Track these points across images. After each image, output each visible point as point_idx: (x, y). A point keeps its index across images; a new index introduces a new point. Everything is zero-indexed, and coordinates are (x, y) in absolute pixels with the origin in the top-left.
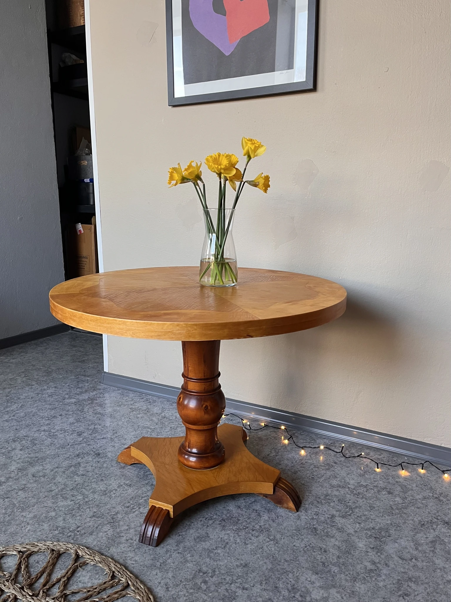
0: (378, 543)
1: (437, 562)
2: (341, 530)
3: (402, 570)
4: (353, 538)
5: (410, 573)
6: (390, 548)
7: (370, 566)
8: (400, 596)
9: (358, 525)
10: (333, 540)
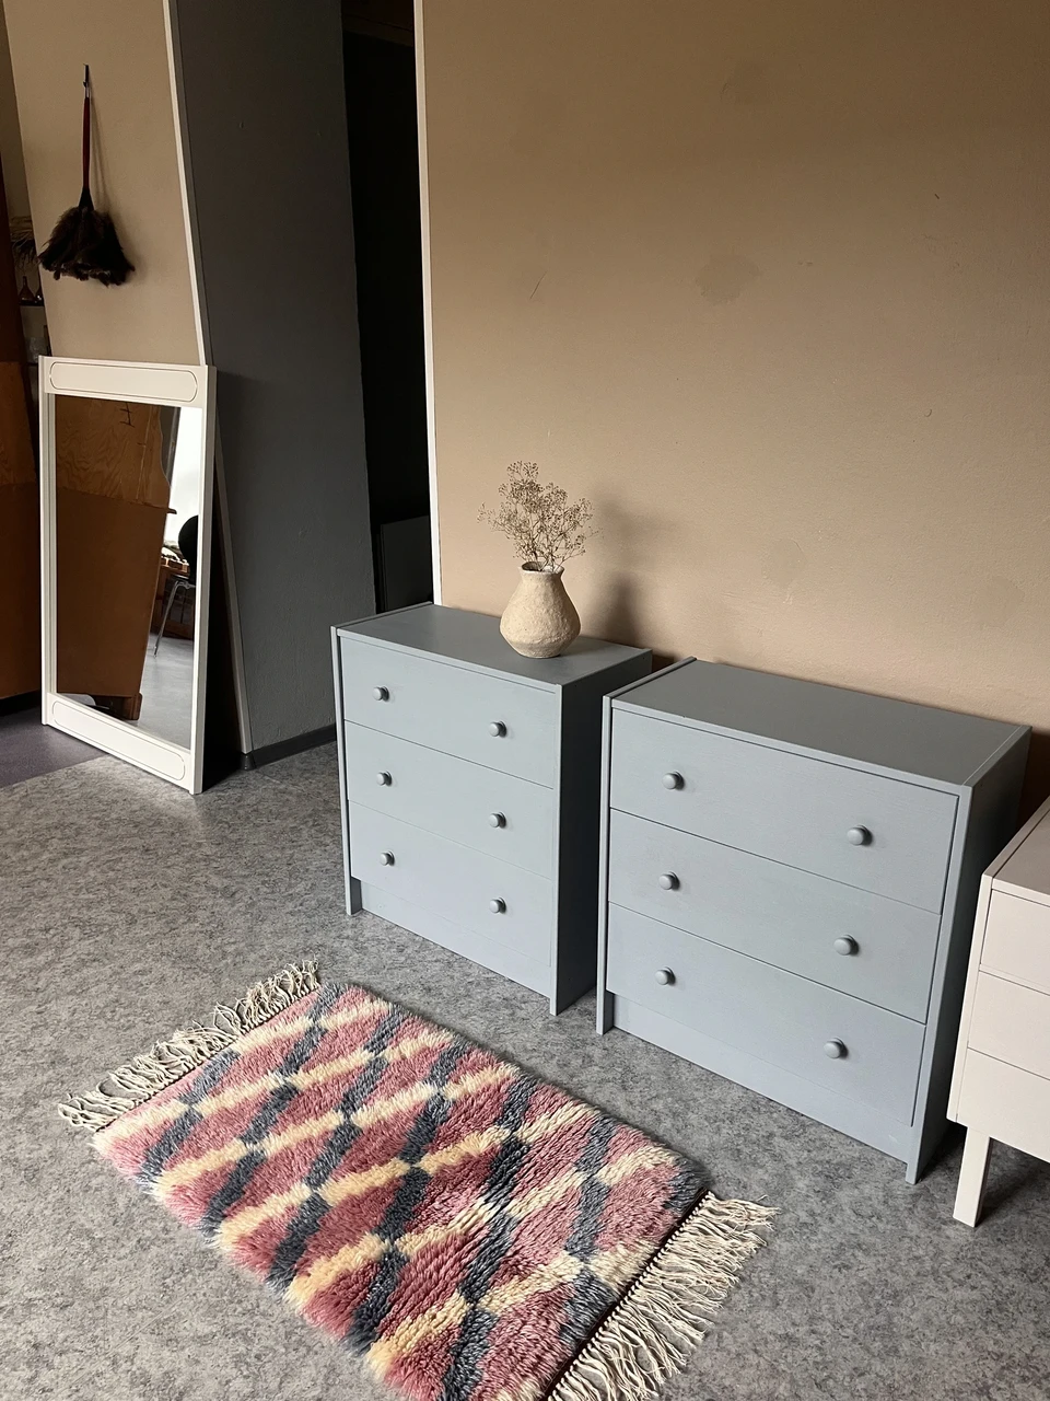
0: (829, 1185)
1: (910, 1226)
2: (776, 1158)
3: (853, 1231)
4: (793, 1172)
5: (862, 1237)
6: (845, 1196)
7: (804, 1217)
8: (835, 1267)
9: (806, 1153)
10: (760, 1171)
